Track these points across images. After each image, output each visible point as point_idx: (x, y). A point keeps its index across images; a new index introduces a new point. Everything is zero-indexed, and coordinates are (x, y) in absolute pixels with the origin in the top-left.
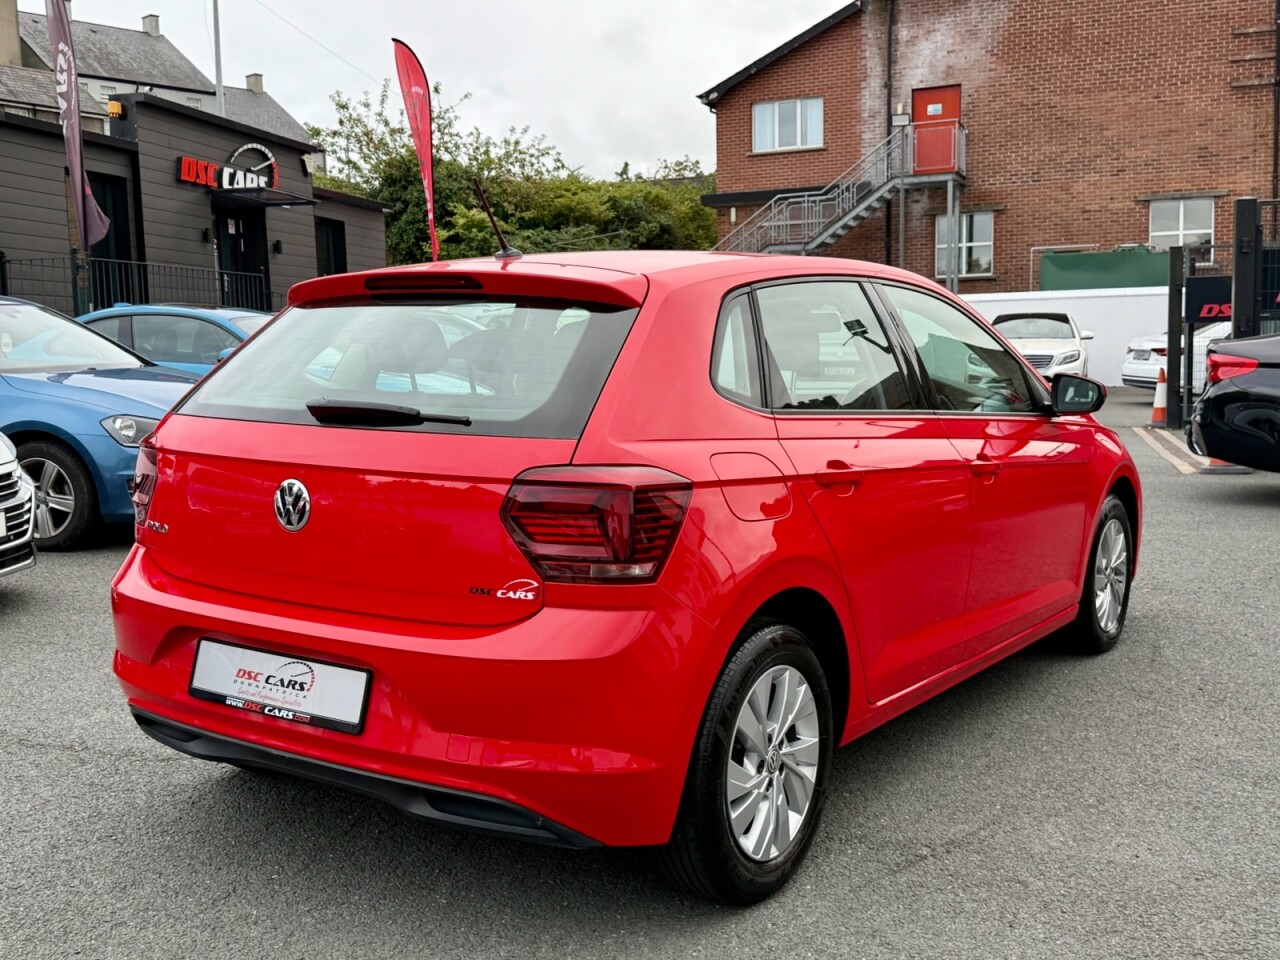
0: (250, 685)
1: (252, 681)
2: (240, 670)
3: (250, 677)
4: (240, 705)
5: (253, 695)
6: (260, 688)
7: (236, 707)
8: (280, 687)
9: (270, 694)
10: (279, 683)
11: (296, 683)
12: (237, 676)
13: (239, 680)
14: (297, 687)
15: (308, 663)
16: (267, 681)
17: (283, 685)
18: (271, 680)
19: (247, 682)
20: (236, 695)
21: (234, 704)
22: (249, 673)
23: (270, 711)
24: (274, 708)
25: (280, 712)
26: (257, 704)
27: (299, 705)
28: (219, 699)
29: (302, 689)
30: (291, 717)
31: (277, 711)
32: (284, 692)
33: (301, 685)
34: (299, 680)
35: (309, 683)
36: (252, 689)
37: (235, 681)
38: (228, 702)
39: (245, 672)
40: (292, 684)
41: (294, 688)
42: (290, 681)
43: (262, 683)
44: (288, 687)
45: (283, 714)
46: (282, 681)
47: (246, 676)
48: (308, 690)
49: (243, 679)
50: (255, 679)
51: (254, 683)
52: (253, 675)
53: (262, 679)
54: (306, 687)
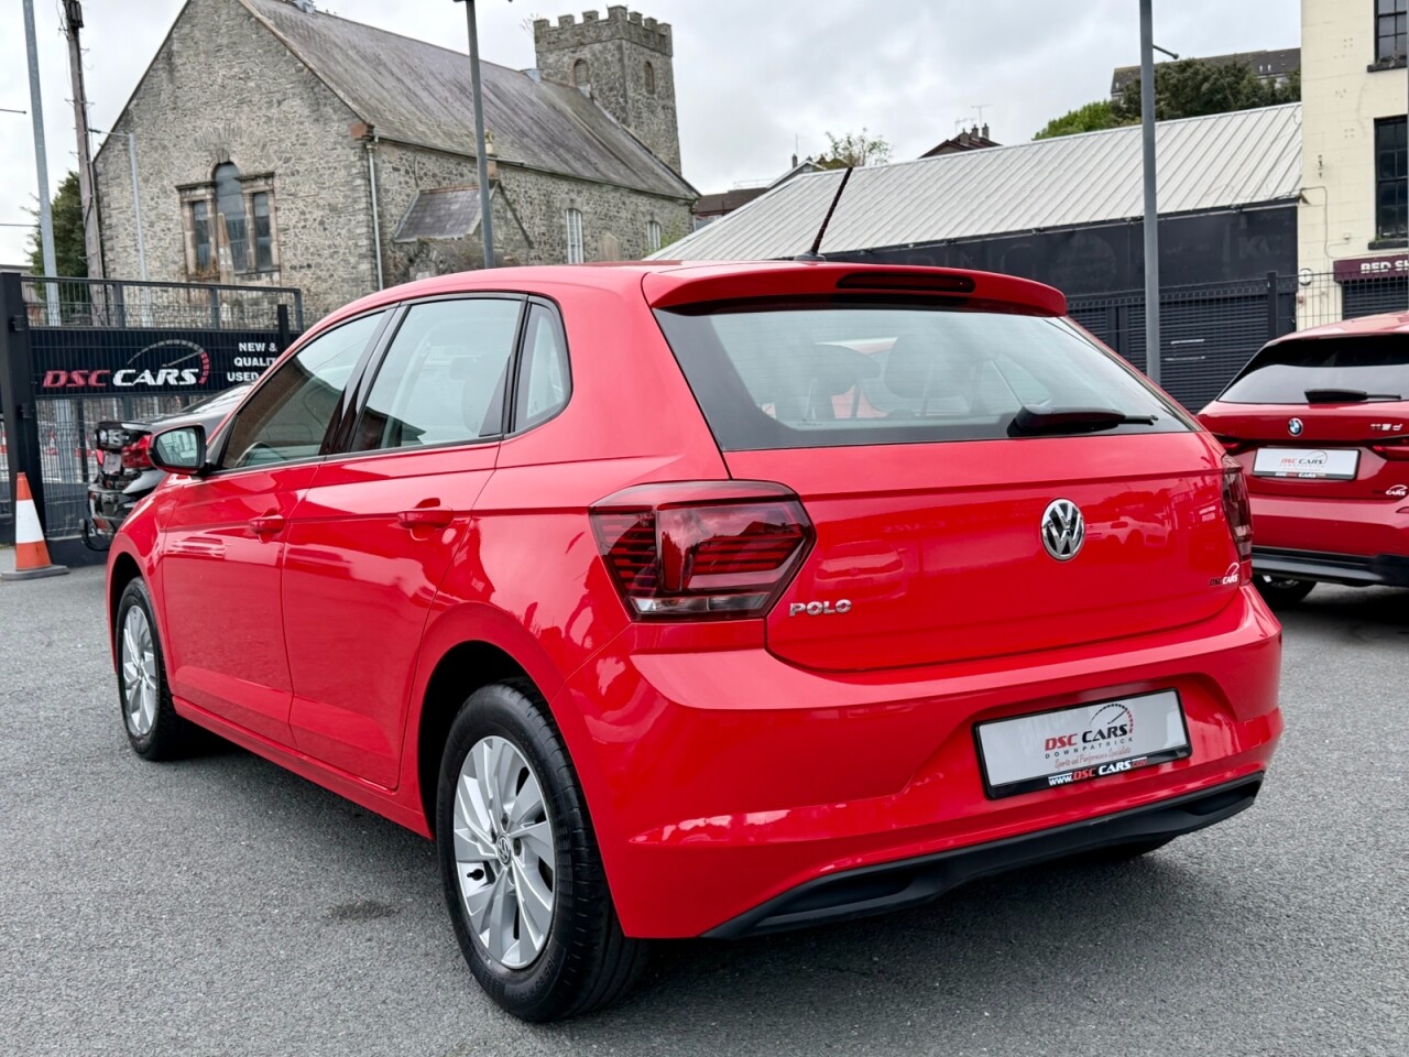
0: (1066, 752)
1: (1067, 748)
2: (1048, 741)
3: (1063, 744)
4: (1069, 779)
5: (1075, 762)
6: (1080, 750)
7: (1065, 784)
8: (1101, 741)
9: (1094, 753)
10: (1099, 737)
11: (1116, 728)
12: (1047, 748)
13: (1051, 752)
14: (1119, 732)
15: (1118, 703)
16: (1084, 740)
17: (1103, 737)
18: (1089, 737)
19: (1061, 751)
20: (1056, 771)
21: (1060, 781)
22: (1061, 740)
23: (1104, 770)
24: (1108, 766)
25: (1115, 766)
26: (1088, 768)
27: (1128, 750)
28: (1039, 783)
29: (1124, 732)
30: (1129, 767)
31: (1111, 767)
32: (1108, 744)
33: (1122, 728)
34: (1118, 724)
35: (1129, 724)
36: (1072, 756)
37: (1047, 756)
38: (1052, 783)
39: (1054, 740)
40: (1112, 731)
41: (1116, 735)
42: (1109, 729)
43: (1081, 744)
44: (1109, 736)
45: (1120, 766)
46: (1100, 732)
47: (1058, 744)
48: (1131, 731)
49: (1056, 750)
50: (1070, 744)
51: (1071, 749)
52: (1066, 740)
53: (1078, 739)
54: (1127, 728)
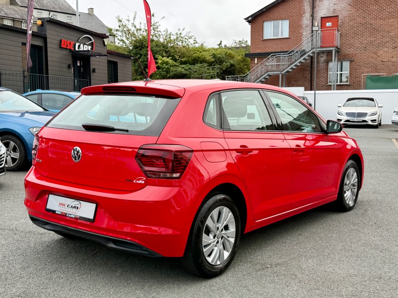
0: (63, 207)
1: (63, 206)
2: (60, 203)
3: (63, 205)
4: (60, 213)
5: (63, 210)
6: (66, 208)
7: (59, 214)
8: (71, 208)
9: (68, 210)
10: (71, 207)
11: (76, 207)
12: (59, 205)
13: (60, 206)
14: (76, 208)
15: (79, 201)
16: (68, 206)
17: (72, 208)
19: (62, 207)
20: (59, 210)
21: (58, 213)
22: (63, 204)
23: (68, 215)
24: (69, 214)
25: (71, 215)
26: (65, 213)
27: (76, 213)
28: (54, 212)
29: (77, 209)
30: (74, 217)
31: (70, 215)
32: (72, 210)
33: (77, 208)
34: (77, 206)
35: (80, 207)
36: (64, 209)
37: (59, 206)
38: (56, 213)
39: (61, 203)
40: (75, 207)
41: (75, 208)
42: (74, 206)
43: (66, 207)
44: (73, 208)
45: (72, 216)
46: (72, 206)
47: (62, 205)
48: (79, 209)
49: (61, 206)
50: (64, 206)
52: (64, 205)
53: (66, 206)
54: (79, 208)
